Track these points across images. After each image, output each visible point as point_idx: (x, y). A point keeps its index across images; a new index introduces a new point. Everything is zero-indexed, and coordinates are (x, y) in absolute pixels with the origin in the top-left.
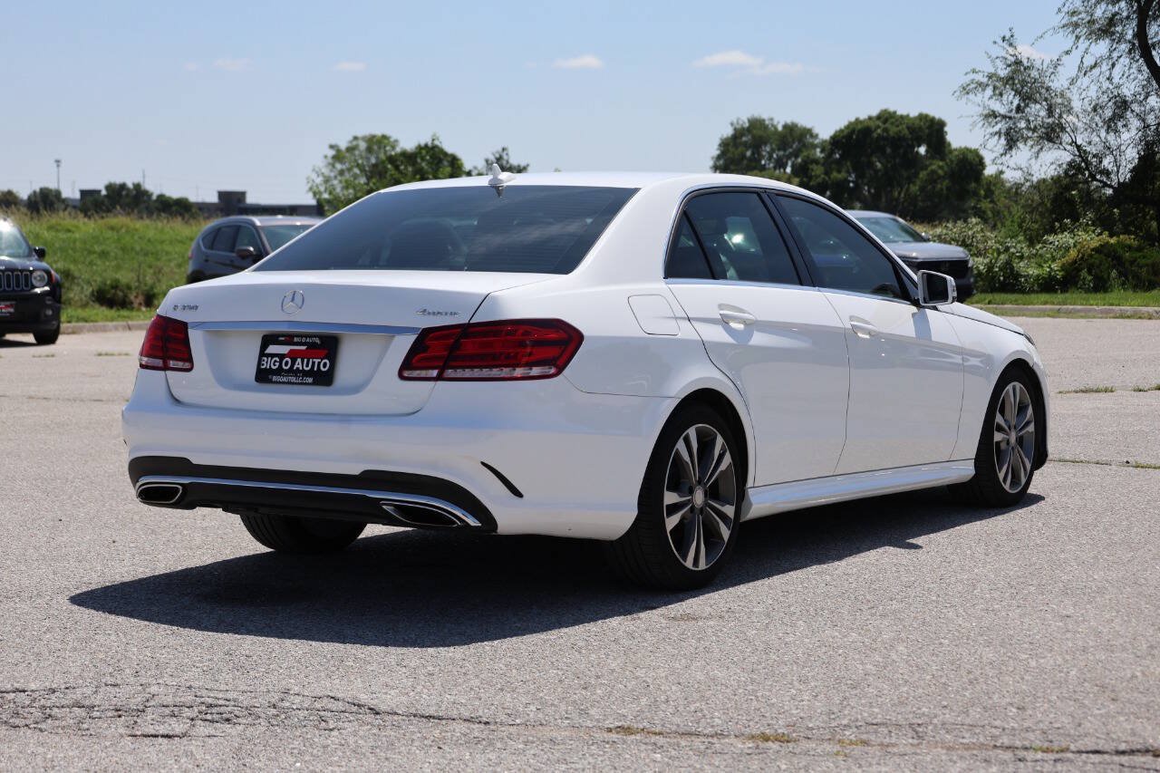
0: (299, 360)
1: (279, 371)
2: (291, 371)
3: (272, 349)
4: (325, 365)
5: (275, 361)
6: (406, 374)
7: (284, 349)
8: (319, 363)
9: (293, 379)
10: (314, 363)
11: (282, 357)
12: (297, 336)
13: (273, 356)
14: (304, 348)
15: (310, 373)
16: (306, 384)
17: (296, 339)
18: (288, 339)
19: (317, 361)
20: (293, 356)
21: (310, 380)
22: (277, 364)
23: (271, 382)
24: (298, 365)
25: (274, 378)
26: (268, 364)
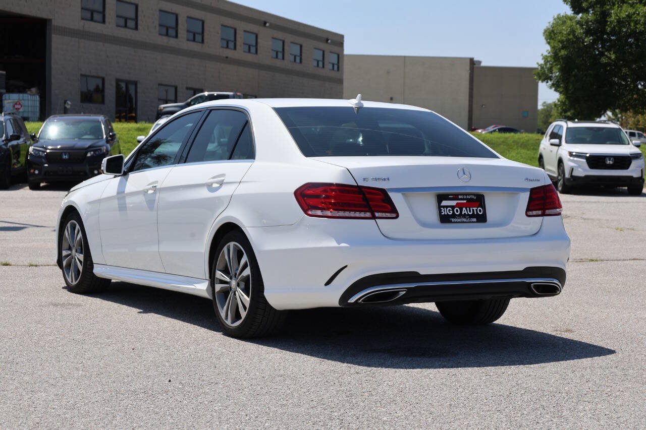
0: (464, 209)
1: (454, 216)
2: (461, 215)
3: (444, 203)
4: (480, 211)
5: (449, 210)
6: (530, 213)
7: (454, 203)
8: (477, 210)
9: (464, 220)
10: (473, 210)
11: (453, 207)
12: (461, 195)
13: (447, 207)
14: (465, 201)
15: (472, 216)
16: (473, 222)
17: (460, 197)
18: (455, 197)
19: (475, 209)
20: (460, 206)
21: (475, 220)
22: (451, 212)
23: (451, 222)
24: (464, 211)
25: (453, 220)
26: (445, 212)
